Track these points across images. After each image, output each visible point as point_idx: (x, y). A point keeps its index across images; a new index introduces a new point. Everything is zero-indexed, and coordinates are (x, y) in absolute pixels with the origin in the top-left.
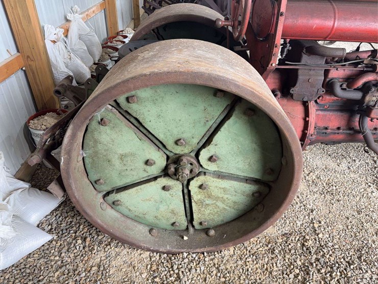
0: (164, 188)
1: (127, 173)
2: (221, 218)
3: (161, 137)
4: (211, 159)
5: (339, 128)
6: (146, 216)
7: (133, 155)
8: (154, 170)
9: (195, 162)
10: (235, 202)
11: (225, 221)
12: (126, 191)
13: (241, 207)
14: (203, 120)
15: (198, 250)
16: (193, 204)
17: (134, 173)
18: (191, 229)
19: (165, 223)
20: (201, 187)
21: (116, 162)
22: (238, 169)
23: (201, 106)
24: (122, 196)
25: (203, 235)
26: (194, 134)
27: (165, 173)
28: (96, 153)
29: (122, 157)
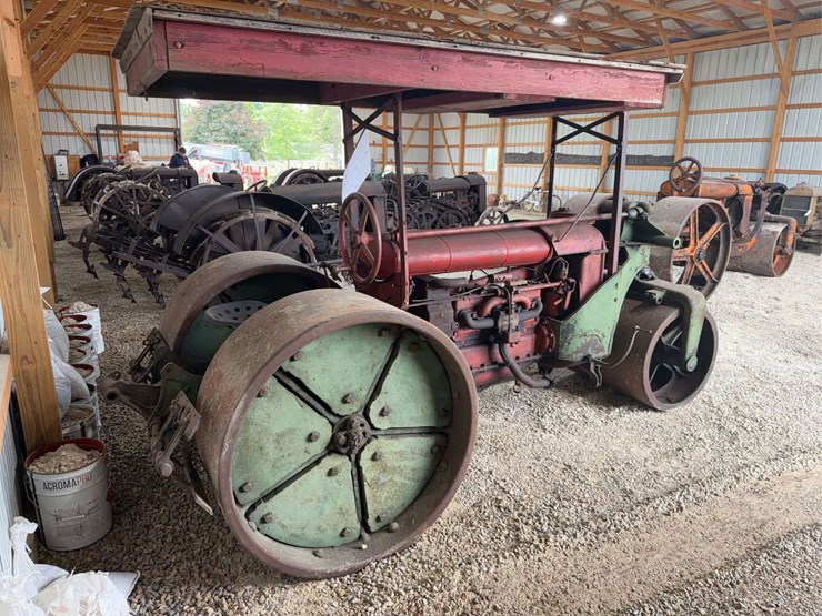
0: (330, 473)
1: (283, 461)
2: (400, 502)
3: (325, 397)
4: (382, 413)
5: (482, 366)
6: (307, 531)
7: (292, 431)
8: (318, 447)
9: (364, 420)
10: (414, 470)
11: (407, 503)
12: (281, 494)
13: (421, 475)
14: (370, 366)
15: (388, 552)
16: (367, 489)
17: (292, 459)
18: (366, 536)
19: (331, 537)
20: (374, 458)
21: (270, 447)
22: (412, 419)
23: (367, 350)
24: (273, 506)
25: (385, 535)
26: (361, 385)
27: (333, 448)
28: (246, 440)
29: (279, 437)
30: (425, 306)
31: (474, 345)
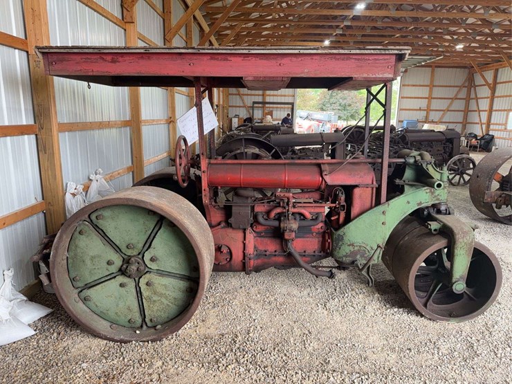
0: (122, 285)
1: (95, 271)
2: (167, 315)
3: (117, 243)
4: (152, 260)
6: (109, 312)
7: (99, 256)
8: (114, 269)
9: (141, 261)
10: (175, 299)
11: (170, 317)
12: (94, 288)
13: (180, 303)
14: (144, 230)
16: (144, 300)
17: (100, 271)
18: (145, 327)
19: (123, 320)
20: (148, 284)
21: (88, 262)
22: (172, 267)
23: (142, 221)
24: (91, 293)
25: (153, 330)
26: (139, 240)
27: (122, 272)
28: (76, 255)
29: (92, 258)
30: (231, 206)
31: (269, 237)
